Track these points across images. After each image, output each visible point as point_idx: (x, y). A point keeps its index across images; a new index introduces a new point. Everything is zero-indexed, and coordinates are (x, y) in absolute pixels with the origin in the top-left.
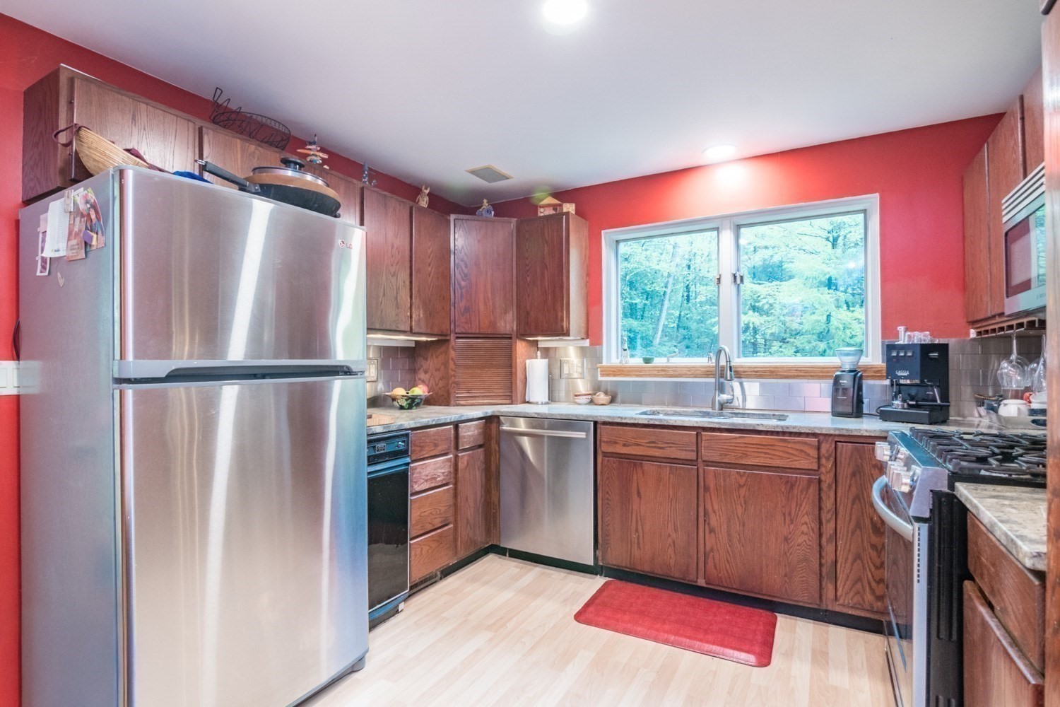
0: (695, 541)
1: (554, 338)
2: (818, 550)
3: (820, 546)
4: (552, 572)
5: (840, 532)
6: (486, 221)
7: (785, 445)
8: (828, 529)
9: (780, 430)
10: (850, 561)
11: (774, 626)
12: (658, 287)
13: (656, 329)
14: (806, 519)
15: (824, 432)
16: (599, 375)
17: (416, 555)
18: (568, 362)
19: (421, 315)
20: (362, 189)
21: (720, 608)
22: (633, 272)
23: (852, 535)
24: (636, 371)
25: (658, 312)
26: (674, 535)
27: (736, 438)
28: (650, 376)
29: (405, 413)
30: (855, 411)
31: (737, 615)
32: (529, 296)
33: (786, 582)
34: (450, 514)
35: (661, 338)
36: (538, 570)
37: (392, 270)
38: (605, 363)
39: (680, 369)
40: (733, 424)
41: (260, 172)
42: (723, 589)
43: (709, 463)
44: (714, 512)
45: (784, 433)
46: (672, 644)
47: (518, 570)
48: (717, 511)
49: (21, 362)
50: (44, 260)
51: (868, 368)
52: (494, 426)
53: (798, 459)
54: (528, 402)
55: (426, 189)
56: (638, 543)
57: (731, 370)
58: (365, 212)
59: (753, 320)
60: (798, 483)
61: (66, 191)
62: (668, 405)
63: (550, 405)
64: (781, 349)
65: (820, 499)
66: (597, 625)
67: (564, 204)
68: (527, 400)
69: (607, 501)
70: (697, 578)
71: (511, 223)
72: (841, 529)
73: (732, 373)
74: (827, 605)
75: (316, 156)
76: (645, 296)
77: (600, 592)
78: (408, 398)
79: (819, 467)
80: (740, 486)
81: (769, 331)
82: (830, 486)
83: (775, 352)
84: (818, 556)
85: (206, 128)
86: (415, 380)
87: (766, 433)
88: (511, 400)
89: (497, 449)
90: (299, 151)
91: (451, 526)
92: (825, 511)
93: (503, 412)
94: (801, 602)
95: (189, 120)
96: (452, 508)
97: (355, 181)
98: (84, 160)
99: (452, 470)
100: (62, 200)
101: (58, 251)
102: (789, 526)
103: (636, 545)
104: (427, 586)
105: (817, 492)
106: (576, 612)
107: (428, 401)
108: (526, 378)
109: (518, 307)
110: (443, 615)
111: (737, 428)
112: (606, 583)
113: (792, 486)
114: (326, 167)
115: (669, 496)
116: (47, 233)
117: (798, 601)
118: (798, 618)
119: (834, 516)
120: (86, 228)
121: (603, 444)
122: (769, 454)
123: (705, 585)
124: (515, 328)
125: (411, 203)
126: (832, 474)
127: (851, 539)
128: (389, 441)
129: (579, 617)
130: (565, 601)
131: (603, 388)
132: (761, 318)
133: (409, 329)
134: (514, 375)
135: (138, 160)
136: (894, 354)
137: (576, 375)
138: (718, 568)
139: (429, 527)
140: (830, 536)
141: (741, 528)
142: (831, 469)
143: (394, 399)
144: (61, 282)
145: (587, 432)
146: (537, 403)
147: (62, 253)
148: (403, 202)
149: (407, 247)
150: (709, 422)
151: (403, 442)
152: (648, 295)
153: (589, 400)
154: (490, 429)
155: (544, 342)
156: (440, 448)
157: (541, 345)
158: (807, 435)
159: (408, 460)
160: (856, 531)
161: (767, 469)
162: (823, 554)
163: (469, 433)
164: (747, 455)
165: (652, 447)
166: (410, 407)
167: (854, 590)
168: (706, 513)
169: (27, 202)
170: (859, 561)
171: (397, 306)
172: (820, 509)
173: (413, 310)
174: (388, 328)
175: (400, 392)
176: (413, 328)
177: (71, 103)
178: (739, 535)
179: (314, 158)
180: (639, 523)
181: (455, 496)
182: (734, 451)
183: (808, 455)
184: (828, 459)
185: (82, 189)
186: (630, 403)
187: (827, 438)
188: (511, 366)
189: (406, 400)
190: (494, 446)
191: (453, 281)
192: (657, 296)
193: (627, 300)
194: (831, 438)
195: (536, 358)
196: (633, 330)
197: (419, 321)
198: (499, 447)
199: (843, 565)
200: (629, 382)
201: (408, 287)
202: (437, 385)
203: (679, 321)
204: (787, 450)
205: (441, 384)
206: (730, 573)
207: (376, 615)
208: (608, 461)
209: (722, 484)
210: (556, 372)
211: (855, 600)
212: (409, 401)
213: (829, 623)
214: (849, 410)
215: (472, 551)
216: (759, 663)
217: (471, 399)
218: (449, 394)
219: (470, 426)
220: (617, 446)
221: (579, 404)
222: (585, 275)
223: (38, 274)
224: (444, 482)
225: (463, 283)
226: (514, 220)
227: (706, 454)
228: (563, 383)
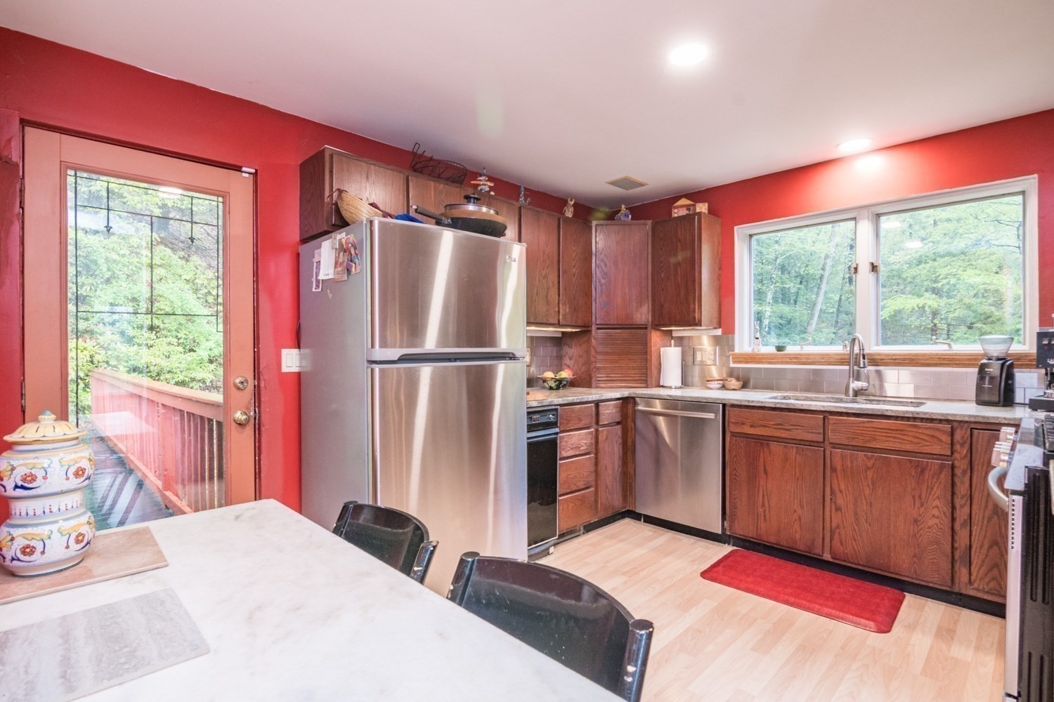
0: (821, 518)
1: (687, 328)
2: (951, 533)
3: (953, 529)
4: (683, 538)
5: (975, 518)
6: (625, 224)
7: (915, 430)
8: (962, 514)
9: (911, 416)
10: (986, 546)
11: (901, 602)
12: (814, 270)
13: (812, 315)
14: (937, 502)
15: (957, 419)
16: (731, 362)
17: (563, 509)
18: (701, 350)
19: (567, 310)
20: (520, 208)
21: (845, 581)
22: (785, 254)
23: (988, 522)
24: (768, 358)
25: (814, 296)
26: (799, 511)
27: (864, 422)
28: (782, 363)
29: (554, 393)
30: (1002, 399)
31: (862, 589)
32: (663, 290)
33: (915, 562)
34: (592, 478)
35: (817, 324)
36: (669, 535)
37: (544, 273)
38: (737, 351)
39: (813, 357)
40: (861, 409)
41: (450, 209)
42: (850, 565)
43: (834, 445)
44: (841, 492)
45: (915, 419)
46: (792, 605)
47: (652, 533)
48: (843, 491)
49: (301, 350)
50: (318, 281)
51: (1022, 357)
52: (630, 406)
53: (928, 444)
54: (663, 386)
55: (571, 200)
56: (765, 516)
57: (864, 358)
58: (522, 227)
59: (930, 303)
60: (929, 468)
61: (333, 235)
62: (800, 391)
63: (683, 390)
64: (966, 336)
65: (953, 484)
66: (721, 582)
67: (697, 204)
68: (661, 384)
69: (734, 477)
70: (823, 553)
71: (646, 225)
72: (976, 513)
73: (866, 361)
74: (960, 589)
75: (485, 185)
76: (799, 280)
77: (726, 557)
78: (557, 380)
79: (952, 453)
80: (868, 468)
81: (951, 316)
82: (964, 472)
83: (958, 339)
84: (950, 539)
85: (412, 176)
86: (561, 365)
87: (896, 418)
88: (646, 383)
89: (633, 426)
90: (472, 182)
91: (592, 489)
92: (959, 497)
93: (638, 394)
94: (931, 582)
95: (400, 172)
96: (594, 474)
97: (515, 203)
98: (343, 213)
99: (593, 441)
100: (330, 240)
101: (328, 275)
102: (918, 509)
103: (763, 518)
104: (573, 538)
105: (950, 478)
106: (703, 570)
107: (572, 384)
108: (660, 364)
109: (653, 300)
110: (586, 560)
111: (864, 412)
112: (733, 551)
113: (923, 471)
114: (492, 193)
115: (795, 474)
116: (321, 262)
117: (928, 582)
118: (929, 599)
119: (969, 502)
120: (348, 260)
121: (730, 424)
122: (899, 438)
123: (831, 560)
124: (650, 320)
125: (559, 215)
126: (967, 461)
127: (987, 525)
128: (542, 414)
129: (705, 574)
130: (693, 561)
131: (735, 374)
132: (940, 301)
133: (557, 322)
134: (649, 362)
135: (377, 210)
136: (1046, 342)
137: (709, 362)
138: (844, 544)
139: (574, 488)
140: (965, 520)
141: (869, 508)
142: (966, 456)
143: (544, 381)
144: (330, 296)
145: (716, 413)
146: (670, 388)
147: (331, 276)
148: (553, 215)
149: (556, 251)
150: (836, 407)
151: (553, 415)
152: (803, 279)
153: (720, 386)
154: (627, 409)
155: (678, 331)
156: (583, 422)
157: (674, 334)
158: (940, 421)
159: (557, 430)
160: (992, 517)
161: (896, 452)
162: (956, 538)
163: (608, 411)
164: (875, 439)
165: (778, 429)
166: (558, 388)
167: (990, 575)
168: (832, 492)
169: (304, 241)
170: (995, 548)
171: (548, 303)
172: (953, 494)
173: (561, 306)
174: (540, 321)
175: (549, 375)
176: (561, 321)
177: (331, 172)
178: (866, 514)
179: (483, 187)
180: (766, 497)
181: (596, 463)
182: (862, 434)
183: (940, 440)
184: (962, 445)
185: (344, 233)
186: (762, 389)
187: (962, 424)
188: (646, 353)
189: (555, 382)
190: (630, 424)
191: (594, 280)
192: (814, 279)
193: (778, 284)
194: (966, 425)
195: (670, 346)
196: (784, 316)
197: (564, 315)
198: (635, 425)
199: (978, 550)
200: (760, 369)
201: (556, 287)
202: (580, 370)
203: (838, 306)
204: (917, 435)
205: (584, 369)
206: (857, 550)
207: (533, 552)
208: (736, 440)
209: (849, 465)
210: (690, 359)
211: (992, 585)
212: (557, 383)
213: (964, 607)
214: (995, 399)
215: (610, 513)
216: (879, 629)
217: (611, 382)
218: (591, 378)
219: (609, 405)
220: (745, 426)
221: (711, 389)
222: (717, 269)
223: (314, 290)
224: (587, 451)
225: (603, 281)
226: (649, 222)
227: (832, 436)
228: (697, 370)
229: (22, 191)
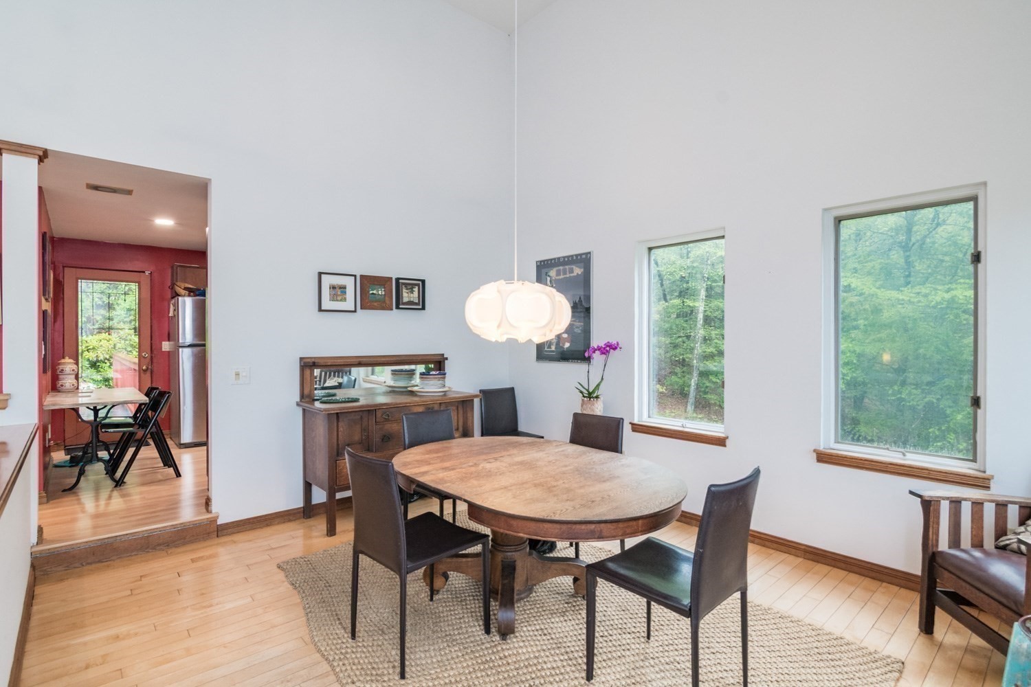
49: (170, 342)
229: (63, 289)
